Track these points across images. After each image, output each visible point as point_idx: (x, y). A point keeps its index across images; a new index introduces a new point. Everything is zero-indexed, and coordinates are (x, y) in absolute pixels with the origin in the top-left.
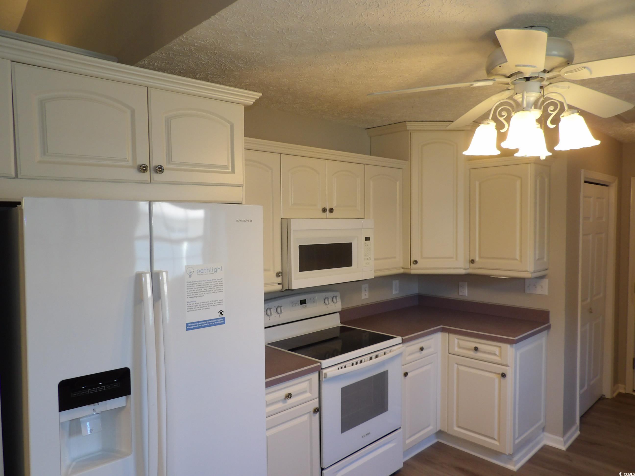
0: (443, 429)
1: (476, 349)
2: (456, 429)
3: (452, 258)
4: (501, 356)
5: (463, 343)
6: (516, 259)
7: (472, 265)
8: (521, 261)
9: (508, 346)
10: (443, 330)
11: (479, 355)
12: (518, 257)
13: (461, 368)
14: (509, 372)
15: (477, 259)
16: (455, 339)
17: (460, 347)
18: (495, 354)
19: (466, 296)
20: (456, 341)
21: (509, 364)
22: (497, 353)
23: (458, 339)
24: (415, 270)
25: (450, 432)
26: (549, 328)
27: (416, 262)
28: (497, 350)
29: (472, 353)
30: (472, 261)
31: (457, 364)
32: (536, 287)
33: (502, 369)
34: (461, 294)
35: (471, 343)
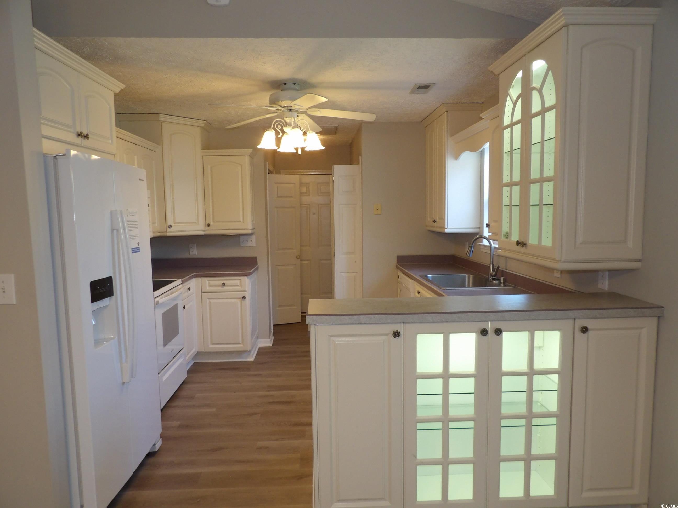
0: (200, 350)
1: (224, 284)
2: (211, 346)
3: (195, 223)
4: (241, 286)
5: (213, 283)
6: (240, 221)
7: (208, 228)
8: (244, 222)
9: (246, 277)
10: (196, 276)
11: (226, 288)
12: (242, 220)
13: (212, 301)
14: (247, 295)
15: (211, 223)
16: (206, 281)
17: (210, 286)
18: (237, 285)
19: (196, 255)
20: (207, 282)
21: (247, 290)
22: (239, 284)
23: (208, 280)
24: (170, 233)
25: (207, 350)
26: (257, 269)
27: (170, 226)
28: (238, 282)
29: (220, 289)
30: (209, 225)
31: (209, 299)
32: (248, 242)
33: (242, 295)
34: (191, 253)
35: (218, 281)
